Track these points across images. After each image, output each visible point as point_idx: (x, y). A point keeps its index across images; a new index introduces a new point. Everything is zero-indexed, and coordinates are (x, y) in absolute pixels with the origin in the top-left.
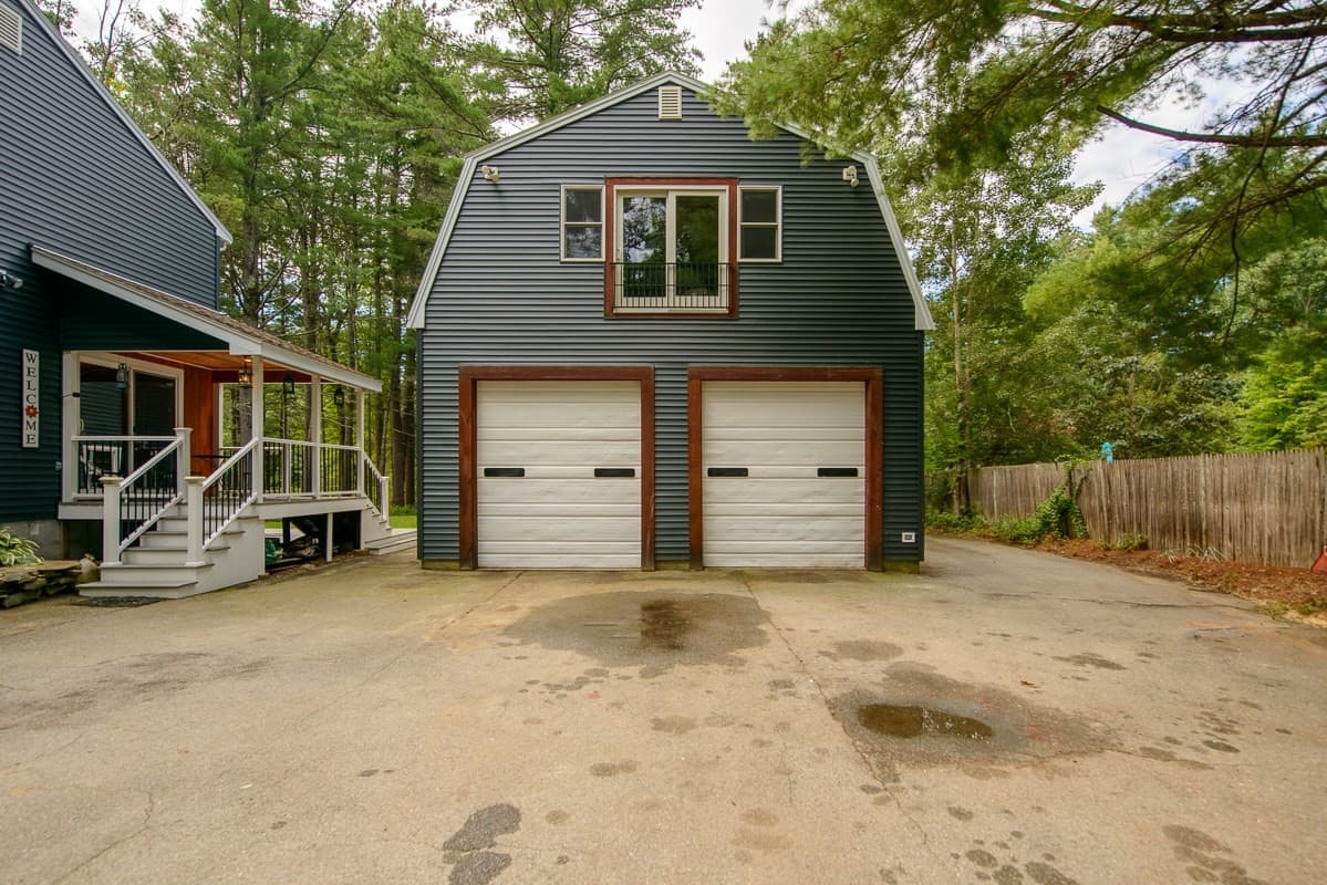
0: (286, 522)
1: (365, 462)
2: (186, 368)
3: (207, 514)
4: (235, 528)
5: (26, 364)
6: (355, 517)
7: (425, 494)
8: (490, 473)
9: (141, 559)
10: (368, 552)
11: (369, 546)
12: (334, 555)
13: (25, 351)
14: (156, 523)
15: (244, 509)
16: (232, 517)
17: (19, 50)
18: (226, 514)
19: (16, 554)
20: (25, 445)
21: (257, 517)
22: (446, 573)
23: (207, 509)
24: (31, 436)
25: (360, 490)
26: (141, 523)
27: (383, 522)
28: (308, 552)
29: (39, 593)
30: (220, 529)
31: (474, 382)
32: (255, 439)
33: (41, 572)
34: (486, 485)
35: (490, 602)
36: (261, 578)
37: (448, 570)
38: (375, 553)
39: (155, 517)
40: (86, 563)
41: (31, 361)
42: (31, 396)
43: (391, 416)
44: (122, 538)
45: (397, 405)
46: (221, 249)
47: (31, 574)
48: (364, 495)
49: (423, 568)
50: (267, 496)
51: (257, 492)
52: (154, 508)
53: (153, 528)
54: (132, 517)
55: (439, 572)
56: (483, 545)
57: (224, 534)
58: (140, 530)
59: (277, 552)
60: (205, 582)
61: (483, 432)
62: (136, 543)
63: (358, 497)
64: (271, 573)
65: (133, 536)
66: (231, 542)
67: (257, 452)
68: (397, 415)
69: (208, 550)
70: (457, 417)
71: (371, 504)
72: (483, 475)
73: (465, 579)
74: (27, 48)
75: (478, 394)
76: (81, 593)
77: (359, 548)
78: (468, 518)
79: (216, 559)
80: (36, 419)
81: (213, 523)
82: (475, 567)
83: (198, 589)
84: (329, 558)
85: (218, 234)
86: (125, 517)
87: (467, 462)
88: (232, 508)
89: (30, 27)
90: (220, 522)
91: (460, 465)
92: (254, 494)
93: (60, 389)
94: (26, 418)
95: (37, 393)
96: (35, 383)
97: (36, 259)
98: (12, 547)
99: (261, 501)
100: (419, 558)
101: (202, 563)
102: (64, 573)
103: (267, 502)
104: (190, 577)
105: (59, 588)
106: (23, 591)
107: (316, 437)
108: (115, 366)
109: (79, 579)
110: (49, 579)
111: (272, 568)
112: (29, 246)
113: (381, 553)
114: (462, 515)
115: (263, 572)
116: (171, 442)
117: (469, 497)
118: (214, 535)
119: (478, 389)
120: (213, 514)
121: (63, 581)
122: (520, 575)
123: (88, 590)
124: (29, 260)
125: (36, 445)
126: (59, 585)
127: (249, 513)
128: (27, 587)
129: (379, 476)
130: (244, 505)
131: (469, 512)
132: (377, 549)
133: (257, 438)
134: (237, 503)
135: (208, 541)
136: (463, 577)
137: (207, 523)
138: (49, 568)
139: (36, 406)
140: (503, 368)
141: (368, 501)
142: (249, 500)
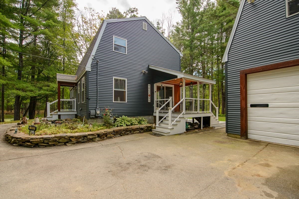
0: (193, 118)
1: (212, 103)
2: (174, 85)
3: (173, 116)
4: (179, 120)
5: (149, 87)
6: (209, 118)
7: (228, 113)
8: (252, 106)
9: (163, 125)
10: (212, 128)
11: (213, 126)
12: (203, 128)
13: (148, 84)
14: (166, 117)
15: (181, 115)
16: (178, 117)
17: (147, 30)
18: (177, 116)
19: (144, 122)
20: (149, 102)
21: (184, 117)
22: (235, 139)
23: (173, 115)
24: (149, 100)
25: (210, 111)
26: (163, 117)
27: (217, 120)
28: (196, 126)
29: (146, 131)
30: (176, 120)
31: (246, 75)
32: (183, 98)
33: (146, 126)
34: (251, 111)
35: (255, 158)
36: (185, 132)
37: (236, 138)
38: (214, 128)
39: (165, 116)
40: (154, 125)
41: (149, 86)
42: (149, 93)
43: (221, 93)
44: (159, 120)
45: (223, 90)
46: (181, 58)
47: (145, 127)
48: (211, 112)
49: (228, 136)
50: (186, 112)
51: (184, 111)
52: (165, 114)
53: (165, 118)
54: (161, 116)
55: (233, 138)
56: (250, 131)
57: (176, 121)
58: (163, 119)
59: (189, 126)
60: (172, 132)
61: (249, 92)
62: (162, 122)
63: (210, 113)
64: (187, 131)
65: (161, 120)
66: (178, 123)
67: (184, 101)
68: (223, 92)
69: (173, 125)
70: (239, 87)
71: (213, 115)
72: (250, 107)
73: (243, 143)
74: (148, 29)
75: (247, 79)
76: (152, 131)
77: (210, 126)
78: (244, 122)
79: (175, 127)
80: (150, 97)
81: (174, 118)
82: (247, 138)
83: (171, 134)
84: (202, 128)
85: (180, 55)
86: (160, 116)
87: (244, 102)
88: (178, 115)
89: (148, 25)
90: (175, 118)
91: (241, 103)
92: (183, 112)
93: (154, 91)
94: (149, 97)
95: (150, 92)
96: (150, 91)
97: (150, 67)
98: (144, 121)
99: (185, 113)
100: (226, 132)
101: (171, 128)
102: (150, 127)
103: (186, 114)
104: (169, 131)
105: (149, 130)
106: (143, 130)
107: (198, 97)
108: (161, 85)
109: (153, 128)
110: (147, 128)
111: (187, 130)
112: (149, 65)
113: (216, 128)
114: (242, 120)
115: (185, 131)
116: (168, 100)
117: (244, 114)
118: (174, 121)
119: (247, 77)
120: (174, 116)
121: (150, 128)
122: (267, 145)
123: (154, 131)
124: (149, 68)
125: (150, 102)
126: (149, 129)
127: (182, 116)
128: (144, 129)
129: (215, 107)
130: (181, 114)
131: (244, 119)
132: (215, 127)
133: (184, 98)
134: (179, 114)
135: (173, 123)
136: (242, 142)
137: (173, 118)
138: (148, 126)
139: (150, 94)
140: (258, 67)
141: (212, 114)
142: (182, 113)
